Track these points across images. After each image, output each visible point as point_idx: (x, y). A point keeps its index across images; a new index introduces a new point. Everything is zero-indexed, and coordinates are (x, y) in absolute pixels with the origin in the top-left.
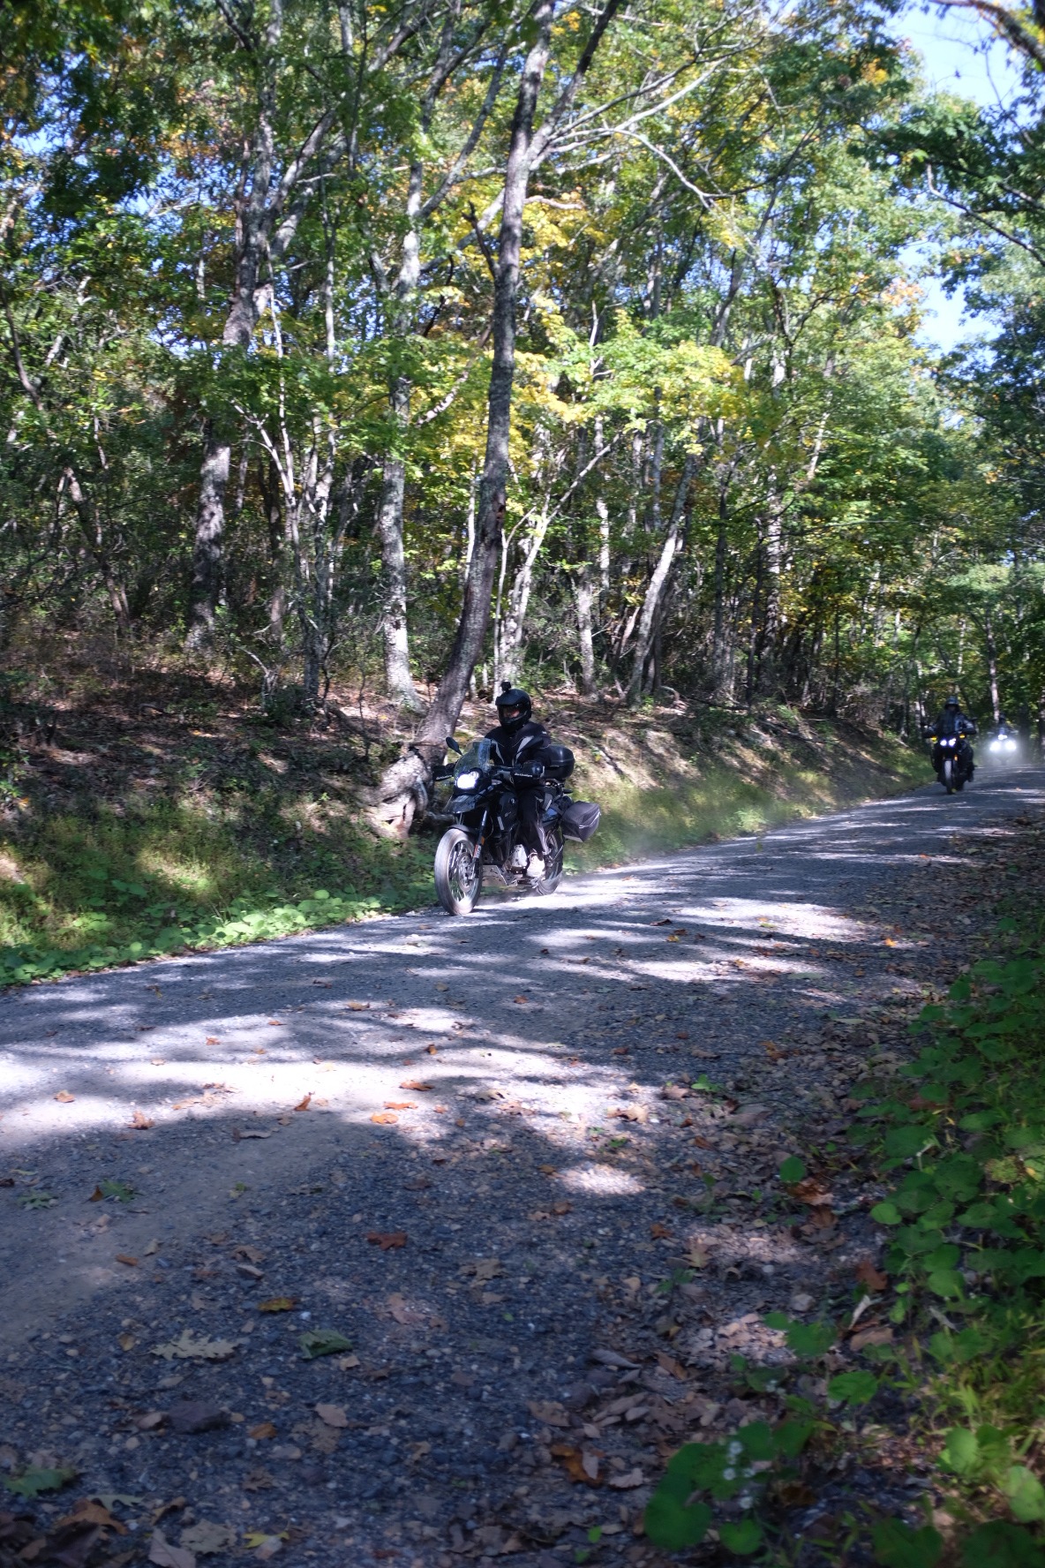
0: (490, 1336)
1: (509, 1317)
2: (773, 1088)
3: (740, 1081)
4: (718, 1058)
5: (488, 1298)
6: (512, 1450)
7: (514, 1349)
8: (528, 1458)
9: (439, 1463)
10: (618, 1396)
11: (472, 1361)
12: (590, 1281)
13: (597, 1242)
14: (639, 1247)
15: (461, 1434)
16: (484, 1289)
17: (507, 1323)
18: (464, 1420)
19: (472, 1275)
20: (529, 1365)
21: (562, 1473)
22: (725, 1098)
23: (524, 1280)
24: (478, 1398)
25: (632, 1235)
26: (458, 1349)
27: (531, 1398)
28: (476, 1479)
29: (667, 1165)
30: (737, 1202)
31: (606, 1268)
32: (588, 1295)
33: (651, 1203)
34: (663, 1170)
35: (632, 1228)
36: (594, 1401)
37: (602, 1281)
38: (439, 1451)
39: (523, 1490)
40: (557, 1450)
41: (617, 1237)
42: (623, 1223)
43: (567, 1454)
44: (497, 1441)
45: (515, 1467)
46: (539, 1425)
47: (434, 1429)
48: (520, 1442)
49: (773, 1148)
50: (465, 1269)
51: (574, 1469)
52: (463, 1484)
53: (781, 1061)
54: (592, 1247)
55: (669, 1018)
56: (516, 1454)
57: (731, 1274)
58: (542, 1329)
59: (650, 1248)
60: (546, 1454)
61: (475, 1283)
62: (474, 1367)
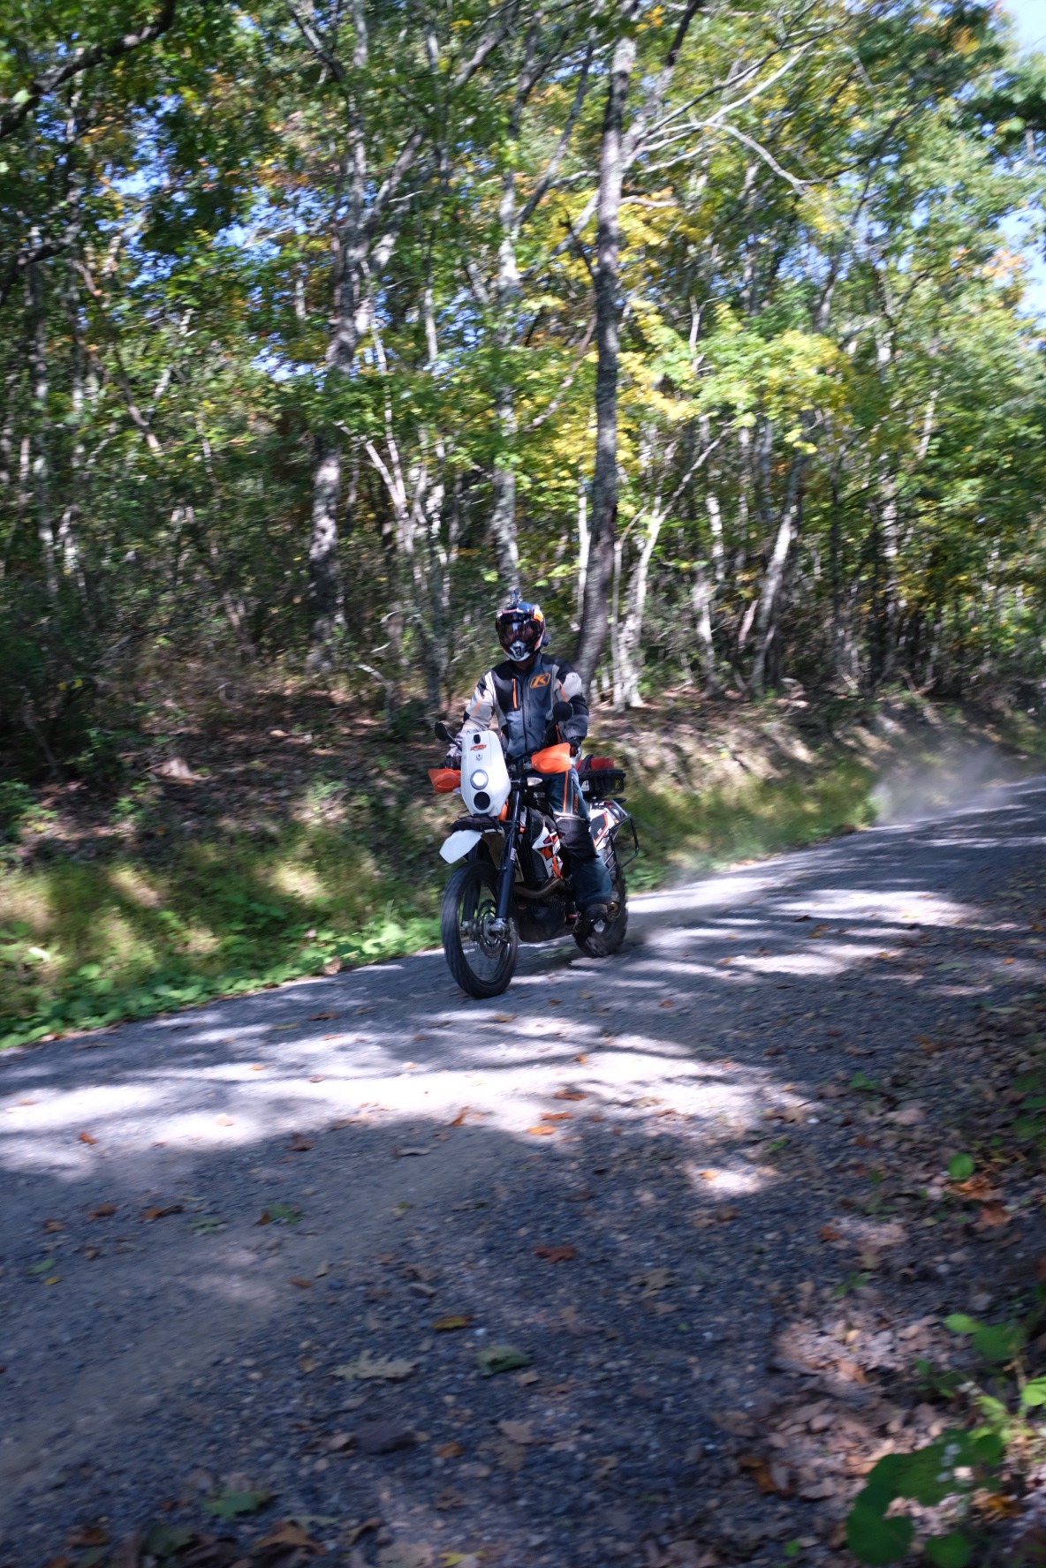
0: (667, 1346)
1: (684, 1327)
2: (931, 1083)
3: (896, 1077)
4: (871, 1054)
5: (663, 1308)
6: (699, 1462)
7: (693, 1359)
8: (716, 1469)
9: (629, 1477)
10: (802, 1404)
11: (651, 1373)
12: (762, 1287)
13: (765, 1246)
14: (810, 1250)
15: (646, 1448)
16: (656, 1299)
17: (683, 1333)
18: (648, 1433)
19: (643, 1285)
20: (709, 1376)
21: (749, 1485)
22: (883, 1095)
23: (697, 1288)
24: (659, 1410)
25: (801, 1239)
26: (637, 1361)
27: (712, 1409)
28: (666, 1492)
29: (830, 1166)
30: (903, 1200)
31: (776, 1274)
32: (762, 1301)
33: (817, 1205)
34: (827, 1171)
35: (801, 1232)
36: (779, 1410)
37: (775, 1287)
38: (626, 1465)
39: (713, 1503)
40: (745, 1460)
41: (786, 1241)
42: (790, 1226)
43: (756, 1464)
44: (683, 1453)
45: (703, 1480)
46: (725, 1436)
47: (619, 1442)
48: (706, 1454)
49: (937, 1144)
50: (636, 1280)
51: (763, 1480)
52: (653, 1498)
53: (937, 1055)
54: (761, 1252)
55: (818, 1016)
56: (703, 1466)
57: (905, 1275)
58: (719, 1338)
59: (820, 1251)
60: (733, 1465)
61: (646, 1293)
62: (654, 1378)
